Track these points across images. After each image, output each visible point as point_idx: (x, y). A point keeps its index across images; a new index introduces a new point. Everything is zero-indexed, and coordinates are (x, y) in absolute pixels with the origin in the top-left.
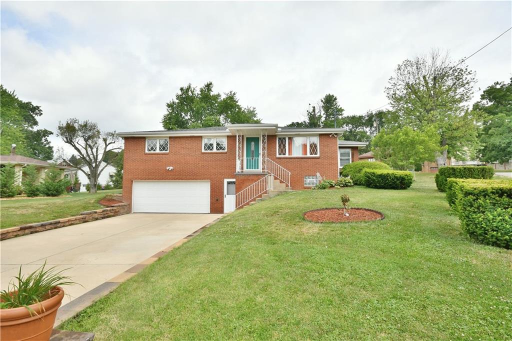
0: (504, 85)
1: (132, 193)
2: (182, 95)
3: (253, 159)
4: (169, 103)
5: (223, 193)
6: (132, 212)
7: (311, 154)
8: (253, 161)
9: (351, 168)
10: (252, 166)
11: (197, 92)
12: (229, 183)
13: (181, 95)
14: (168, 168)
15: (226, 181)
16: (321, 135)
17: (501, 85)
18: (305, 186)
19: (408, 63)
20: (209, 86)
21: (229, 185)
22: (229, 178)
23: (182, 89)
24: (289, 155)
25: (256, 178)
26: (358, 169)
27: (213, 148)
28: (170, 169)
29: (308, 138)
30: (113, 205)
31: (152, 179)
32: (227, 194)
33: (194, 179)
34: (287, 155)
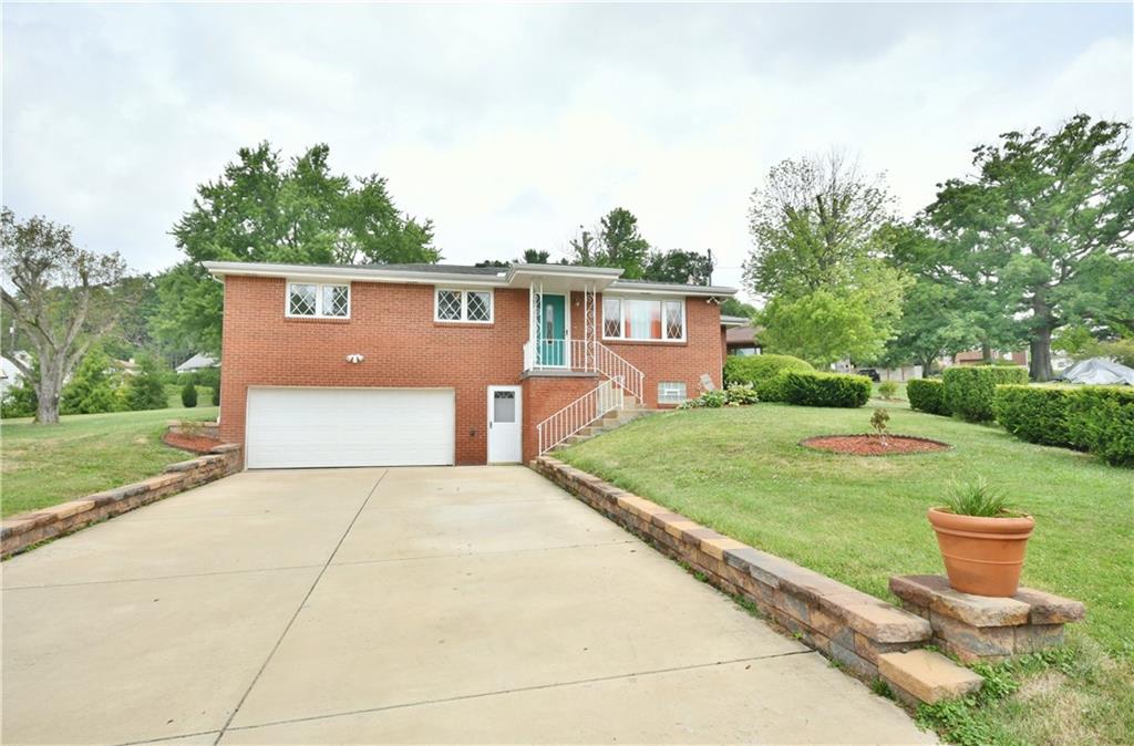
0: (904, 224)
1: (244, 418)
2: (245, 168)
3: (550, 342)
4: (207, 184)
5: (485, 417)
6: (246, 468)
7: (670, 337)
8: (550, 347)
9: (745, 367)
10: (550, 357)
11: (286, 167)
12: (497, 395)
13: (240, 169)
14: (350, 357)
15: (492, 390)
16: (689, 299)
17: (900, 223)
18: (660, 402)
19: (788, 166)
20: (319, 153)
21: (500, 400)
22: (499, 384)
23: (244, 154)
24: (626, 336)
25: (574, 384)
26: (760, 370)
27: (459, 313)
28: (355, 361)
29: (664, 302)
30: (213, 449)
31: (306, 384)
32: (495, 421)
33: (416, 385)
34: (622, 338)
